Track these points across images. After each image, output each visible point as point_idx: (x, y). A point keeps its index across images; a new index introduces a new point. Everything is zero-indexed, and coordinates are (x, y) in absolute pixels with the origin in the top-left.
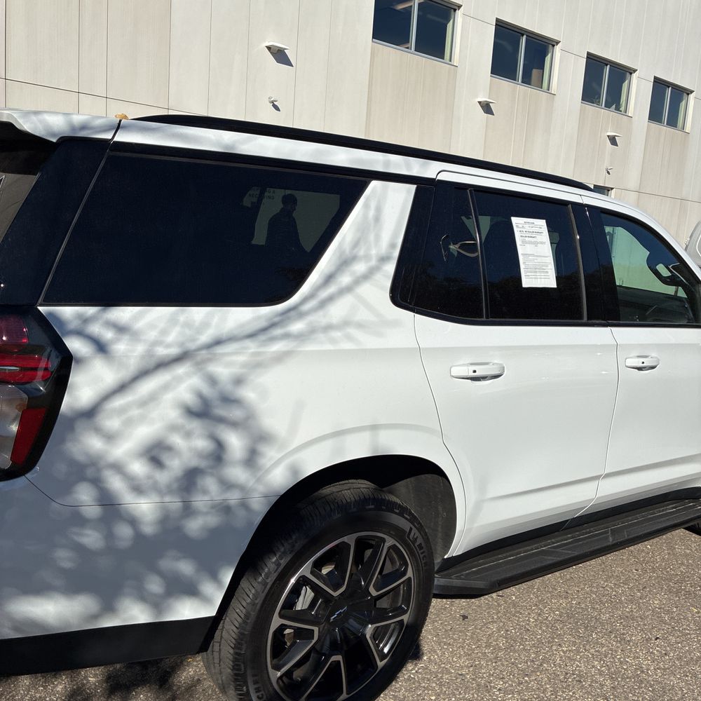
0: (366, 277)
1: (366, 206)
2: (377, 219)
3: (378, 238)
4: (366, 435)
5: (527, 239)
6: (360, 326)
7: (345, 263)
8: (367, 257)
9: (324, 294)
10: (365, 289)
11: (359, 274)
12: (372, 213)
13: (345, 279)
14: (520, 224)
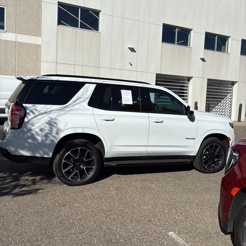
0: (83, 101)
1: (85, 89)
2: (87, 91)
3: (86, 94)
4: (81, 129)
5: (125, 94)
6: (81, 110)
7: (78, 99)
8: (84, 98)
9: (73, 104)
10: (83, 103)
11: (81, 101)
12: (86, 90)
13: (78, 102)
14: (123, 92)
